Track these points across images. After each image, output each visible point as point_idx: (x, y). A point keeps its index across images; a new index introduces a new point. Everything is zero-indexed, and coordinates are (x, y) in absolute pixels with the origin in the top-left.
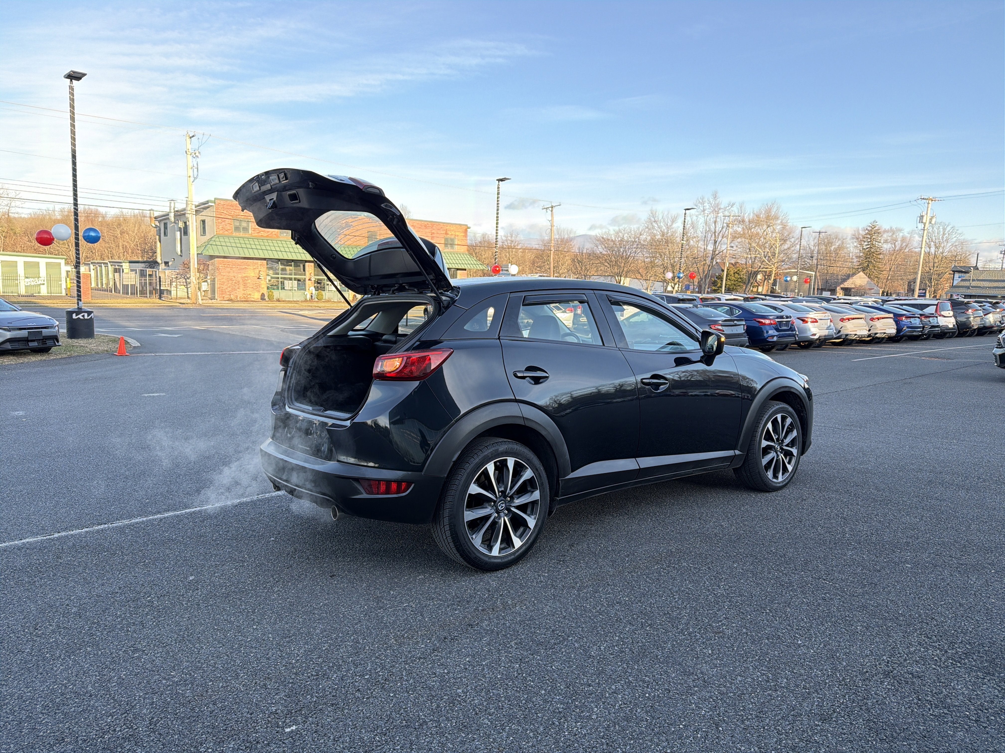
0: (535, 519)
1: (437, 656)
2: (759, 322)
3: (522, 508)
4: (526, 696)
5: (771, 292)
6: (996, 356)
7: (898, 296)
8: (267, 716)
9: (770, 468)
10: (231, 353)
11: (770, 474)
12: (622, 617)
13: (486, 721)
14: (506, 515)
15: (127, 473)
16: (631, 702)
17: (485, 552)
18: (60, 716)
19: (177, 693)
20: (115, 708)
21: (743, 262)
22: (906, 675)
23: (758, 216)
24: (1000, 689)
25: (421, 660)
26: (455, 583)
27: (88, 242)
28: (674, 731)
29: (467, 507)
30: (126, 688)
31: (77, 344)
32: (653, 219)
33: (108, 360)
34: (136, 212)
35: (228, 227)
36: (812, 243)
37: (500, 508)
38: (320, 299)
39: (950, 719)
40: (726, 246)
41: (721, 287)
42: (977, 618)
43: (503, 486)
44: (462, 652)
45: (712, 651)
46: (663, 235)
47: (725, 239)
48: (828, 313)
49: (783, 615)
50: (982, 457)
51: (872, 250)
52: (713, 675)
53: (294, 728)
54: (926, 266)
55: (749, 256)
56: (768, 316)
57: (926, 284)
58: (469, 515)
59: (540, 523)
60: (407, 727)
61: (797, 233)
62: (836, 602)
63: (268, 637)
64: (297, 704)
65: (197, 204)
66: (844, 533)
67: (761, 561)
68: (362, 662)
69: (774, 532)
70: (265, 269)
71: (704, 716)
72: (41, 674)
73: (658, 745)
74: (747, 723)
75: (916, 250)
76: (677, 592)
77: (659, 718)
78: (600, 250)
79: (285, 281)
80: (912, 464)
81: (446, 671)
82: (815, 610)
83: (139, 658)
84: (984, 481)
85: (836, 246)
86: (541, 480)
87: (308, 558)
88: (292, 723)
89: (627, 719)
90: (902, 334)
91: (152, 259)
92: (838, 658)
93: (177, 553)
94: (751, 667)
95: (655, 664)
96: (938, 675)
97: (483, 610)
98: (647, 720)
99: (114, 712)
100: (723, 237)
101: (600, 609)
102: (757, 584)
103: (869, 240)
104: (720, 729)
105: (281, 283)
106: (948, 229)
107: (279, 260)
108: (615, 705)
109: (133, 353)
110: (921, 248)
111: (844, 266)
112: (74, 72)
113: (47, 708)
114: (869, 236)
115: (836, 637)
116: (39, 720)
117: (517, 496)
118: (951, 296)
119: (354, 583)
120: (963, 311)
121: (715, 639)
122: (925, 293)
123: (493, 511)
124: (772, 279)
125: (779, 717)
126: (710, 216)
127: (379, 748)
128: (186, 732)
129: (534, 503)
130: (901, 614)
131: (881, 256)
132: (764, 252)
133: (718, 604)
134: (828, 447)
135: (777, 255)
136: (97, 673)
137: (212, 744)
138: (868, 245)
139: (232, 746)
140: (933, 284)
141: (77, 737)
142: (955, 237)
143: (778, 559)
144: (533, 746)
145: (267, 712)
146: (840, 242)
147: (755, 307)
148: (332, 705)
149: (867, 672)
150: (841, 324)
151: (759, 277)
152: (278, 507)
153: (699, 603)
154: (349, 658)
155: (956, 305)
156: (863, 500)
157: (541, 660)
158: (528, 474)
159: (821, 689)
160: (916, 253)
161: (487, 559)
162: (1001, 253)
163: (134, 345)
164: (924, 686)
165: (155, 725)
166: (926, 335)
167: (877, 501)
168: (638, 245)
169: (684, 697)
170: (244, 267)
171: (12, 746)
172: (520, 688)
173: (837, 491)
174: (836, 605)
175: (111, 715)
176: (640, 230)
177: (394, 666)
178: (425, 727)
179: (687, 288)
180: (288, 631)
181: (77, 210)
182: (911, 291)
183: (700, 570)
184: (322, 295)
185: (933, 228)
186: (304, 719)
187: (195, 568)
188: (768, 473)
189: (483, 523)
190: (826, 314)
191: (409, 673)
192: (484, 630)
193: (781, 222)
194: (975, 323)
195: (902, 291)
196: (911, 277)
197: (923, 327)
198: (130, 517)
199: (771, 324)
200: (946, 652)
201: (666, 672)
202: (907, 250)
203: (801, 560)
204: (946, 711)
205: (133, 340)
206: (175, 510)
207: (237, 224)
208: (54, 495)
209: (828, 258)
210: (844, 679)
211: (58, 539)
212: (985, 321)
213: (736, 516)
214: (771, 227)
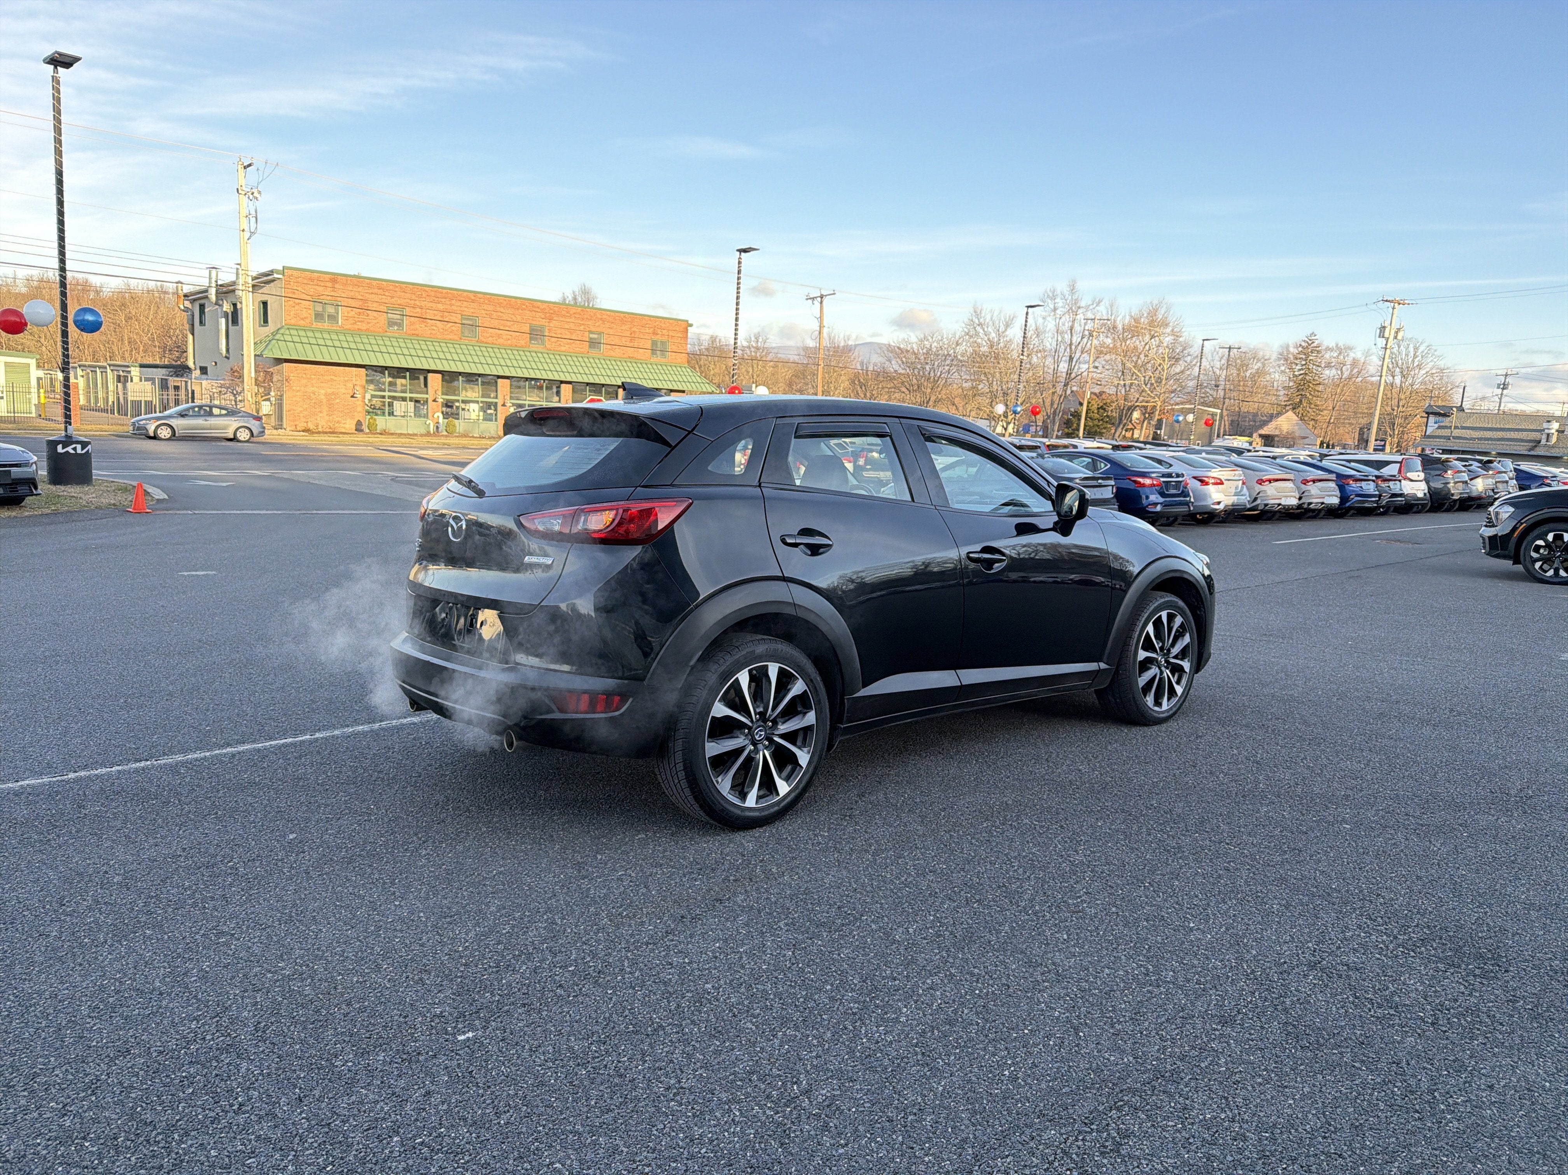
0: (809, 752)
1: (672, 940)
2: (1135, 482)
3: (790, 737)
4: (804, 993)
5: (1153, 439)
6: (1484, 539)
7: (1344, 448)
8: (428, 1019)
9: (1150, 691)
10: (315, 512)
11: (1150, 700)
12: (937, 890)
13: (749, 1025)
14: (766, 748)
15: (170, 688)
16: (954, 1001)
17: (736, 801)
18: (117, 1020)
19: (290, 990)
20: (201, 1010)
21: (1112, 391)
22: (1340, 967)
23: (1137, 320)
24: (1467, 984)
25: (650, 946)
26: (692, 845)
27: (82, 330)
28: (1016, 1038)
29: (709, 737)
30: (213, 984)
31: (65, 493)
32: (977, 321)
33: (118, 519)
34: (152, 285)
35: (304, 314)
36: (1218, 365)
37: (757, 737)
38: (450, 433)
39: (1397, 1021)
40: (1086, 366)
41: (1078, 430)
42: (1440, 895)
43: (762, 705)
44: (709, 936)
45: (1068, 935)
46: (991, 346)
47: (1085, 355)
48: (1240, 471)
49: (1170, 890)
50: (1458, 682)
51: (1307, 378)
52: (1070, 967)
53: (470, 1035)
54: (1387, 405)
55: (1122, 383)
56: (1149, 473)
57: (1385, 433)
58: (713, 749)
59: (816, 759)
60: (636, 1032)
61: (1195, 350)
62: (1244, 874)
63: (420, 917)
64: (472, 1004)
65: (254, 274)
66: (1257, 782)
67: (1136, 818)
68: (563, 950)
69: (1155, 780)
70: (364, 382)
71: (1058, 1018)
72: (81, 965)
73: (994, 1055)
74: (1118, 1027)
75: (1374, 379)
76: (1015, 858)
77: (995, 1021)
78: (895, 366)
79: (395, 402)
80: (1357, 690)
81: (687, 960)
82: (1214, 884)
83: (227, 944)
84: (1459, 714)
85: (1254, 371)
86: (817, 695)
87: (468, 810)
88: (466, 1029)
89: (950, 1022)
90: (1348, 504)
91: (179, 363)
92: (1245, 945)
93: (265, 802)
94: (1123, 957)
95: (988, 952)
96: (1383, 967)
97: (735, 881)
98: (978, 1024)
99: (199, 1016)
100: (1082, 352)
101: (906, 880)
102: (1132, 849)
103: (1304, 363)
104: (1081, 1034)
105: (389, 406)
106: (1422, 348)
107: (386, 368)
108: (932, 1005)
109: (157, 510)
110: (1381, 376)
111: (1265, 401)
112: (60, 54)
113: (98, 1010)
114: (1304, 357)
115: (1242, 919)
116: (88, 1026)
117: (782, 720)
118: (1423, 450)
119: (541, 844)
120: (1439, 472)
121: (1072, 921)
122: (1384, 445)
123: (747, 742)
124: (1156, 419)
125: (1163, 1019)
126: (1063, 318)
127: (597, 1060)
128: (311, 1041)
129: (807, 730)
130: (1335, 889)
131: (1320, 388)
132: (1144, 377)
133: (1075, 874)
134: (1234, 664)
135: (1164, 382)
136: (165, 964)
137: (351, 1056)
138: (1302, 369)
139: (382, 1058)
140: (1396, 433)
141: (149, 1048)
142: (1432, 361)
143: (1162, 816)
144: (818, 1057)
145: (428, 1015)
146: (1259, 364)
147: (1130, 459)
148: (524, 1005)
149: (1285, 962)
150: (1258, 488)
151: (1136, 415)
152: (414, 739)
153: (1049, 873)
154: (543, 944)
155: (1430, 464)
156: (1285, 739)
157: (824, 947)
158: (798, 687)
159: (1221, 985)
160: (1372, 384)
161: (738, 812)
162: (1498, 388)
163: (157, 497)
164: (1364, 980)
165: (264, 1032)
166: (1383, 507)
167: (1304, 740)
168: (952, 360)
169: (1029, 995)
170: (329, 378)
171: (52, 1059)
172: (796, 983)
173: (1247, 726)
174: (1244, 877)
175: (195, 1019)
176: (957, 337)
177: (610, 954)
178: (661, 1032)
179: (1026, 430)
180: (449, 908)
181: (65, 278)
182: (1363, 442)
183: (1048, 829)
184: (454, 426)
185: (1399, 347)
186: (484, 1024)
187: (296, 822)
188: (1148, 698)
189: (733, 759)
190: (1237, 472)
191: (634, 963)
192: (739, 906)
193: (1173, 330)
194: (1456, 491)
195: (1350, 442)
196: (1364, 421)
197: (1380, 496)
198: (185, 751)
199: (1154, 485)
200: (1396, 938)
201: (1003, 962)
202: (1360, 379)
203: (1194, 818)
204: (1392, 1012)
205: (155, 489)
206: (254, 742)
207: (319, 308)
208: (59, 718)
209: (1241, 388)
210: (1253, 972)
211: (77, 780)
212: (1471, 489)
213: (1101, 757)
214: (1157, 338)
